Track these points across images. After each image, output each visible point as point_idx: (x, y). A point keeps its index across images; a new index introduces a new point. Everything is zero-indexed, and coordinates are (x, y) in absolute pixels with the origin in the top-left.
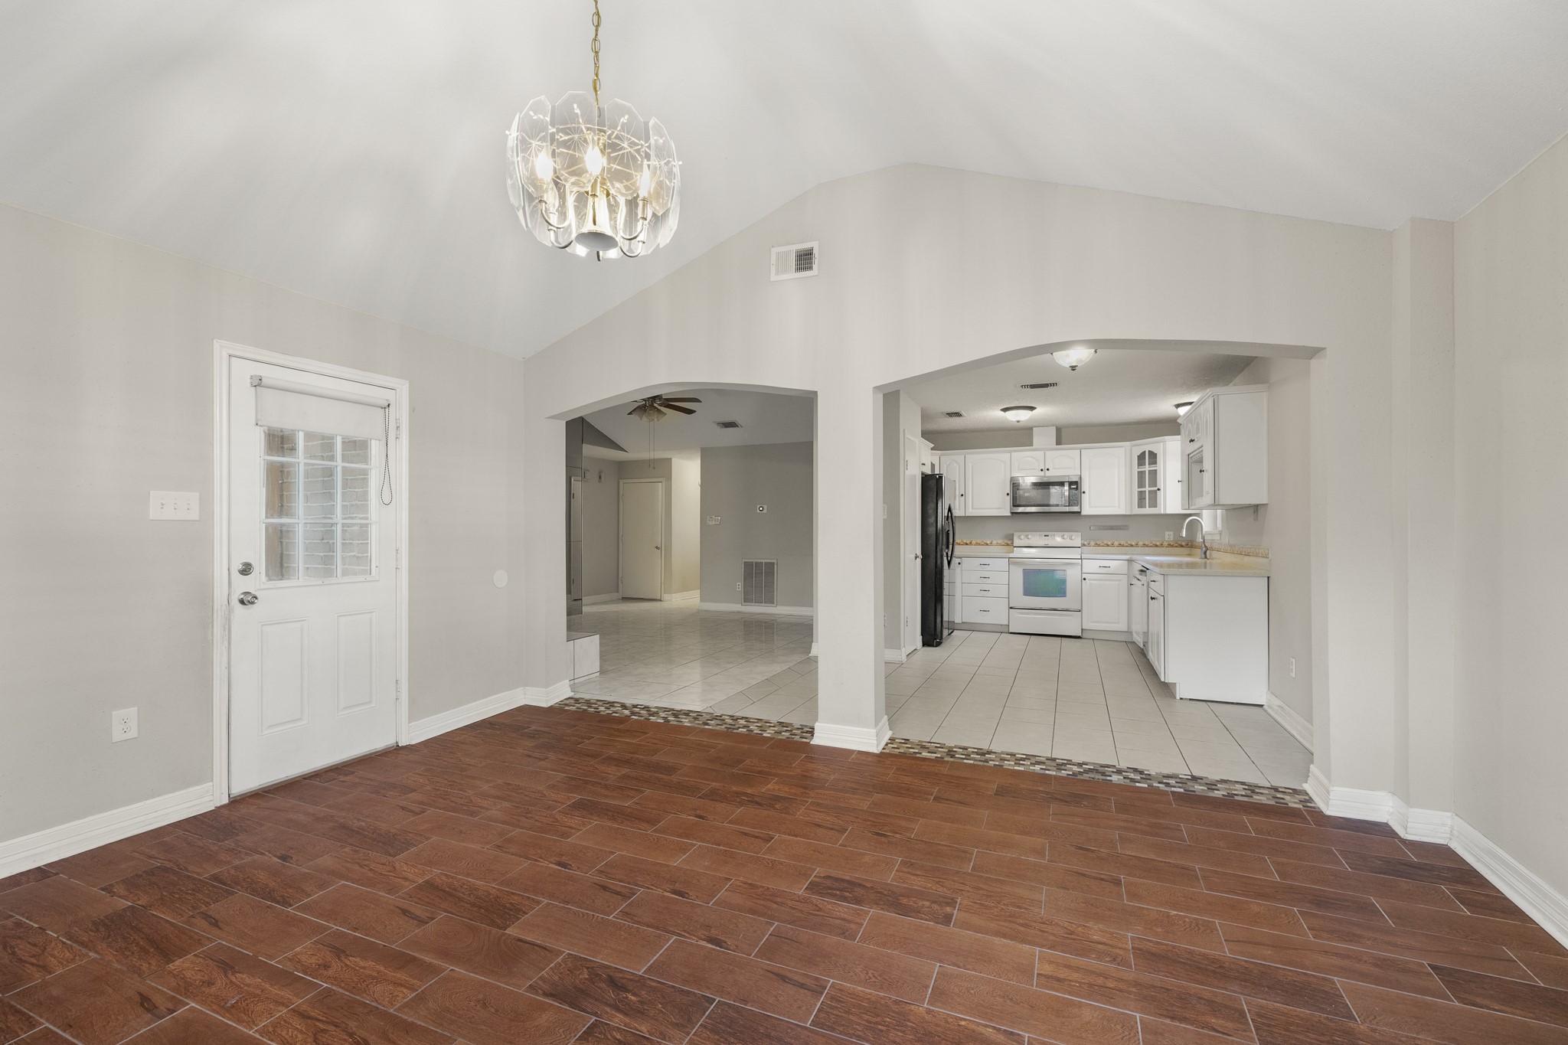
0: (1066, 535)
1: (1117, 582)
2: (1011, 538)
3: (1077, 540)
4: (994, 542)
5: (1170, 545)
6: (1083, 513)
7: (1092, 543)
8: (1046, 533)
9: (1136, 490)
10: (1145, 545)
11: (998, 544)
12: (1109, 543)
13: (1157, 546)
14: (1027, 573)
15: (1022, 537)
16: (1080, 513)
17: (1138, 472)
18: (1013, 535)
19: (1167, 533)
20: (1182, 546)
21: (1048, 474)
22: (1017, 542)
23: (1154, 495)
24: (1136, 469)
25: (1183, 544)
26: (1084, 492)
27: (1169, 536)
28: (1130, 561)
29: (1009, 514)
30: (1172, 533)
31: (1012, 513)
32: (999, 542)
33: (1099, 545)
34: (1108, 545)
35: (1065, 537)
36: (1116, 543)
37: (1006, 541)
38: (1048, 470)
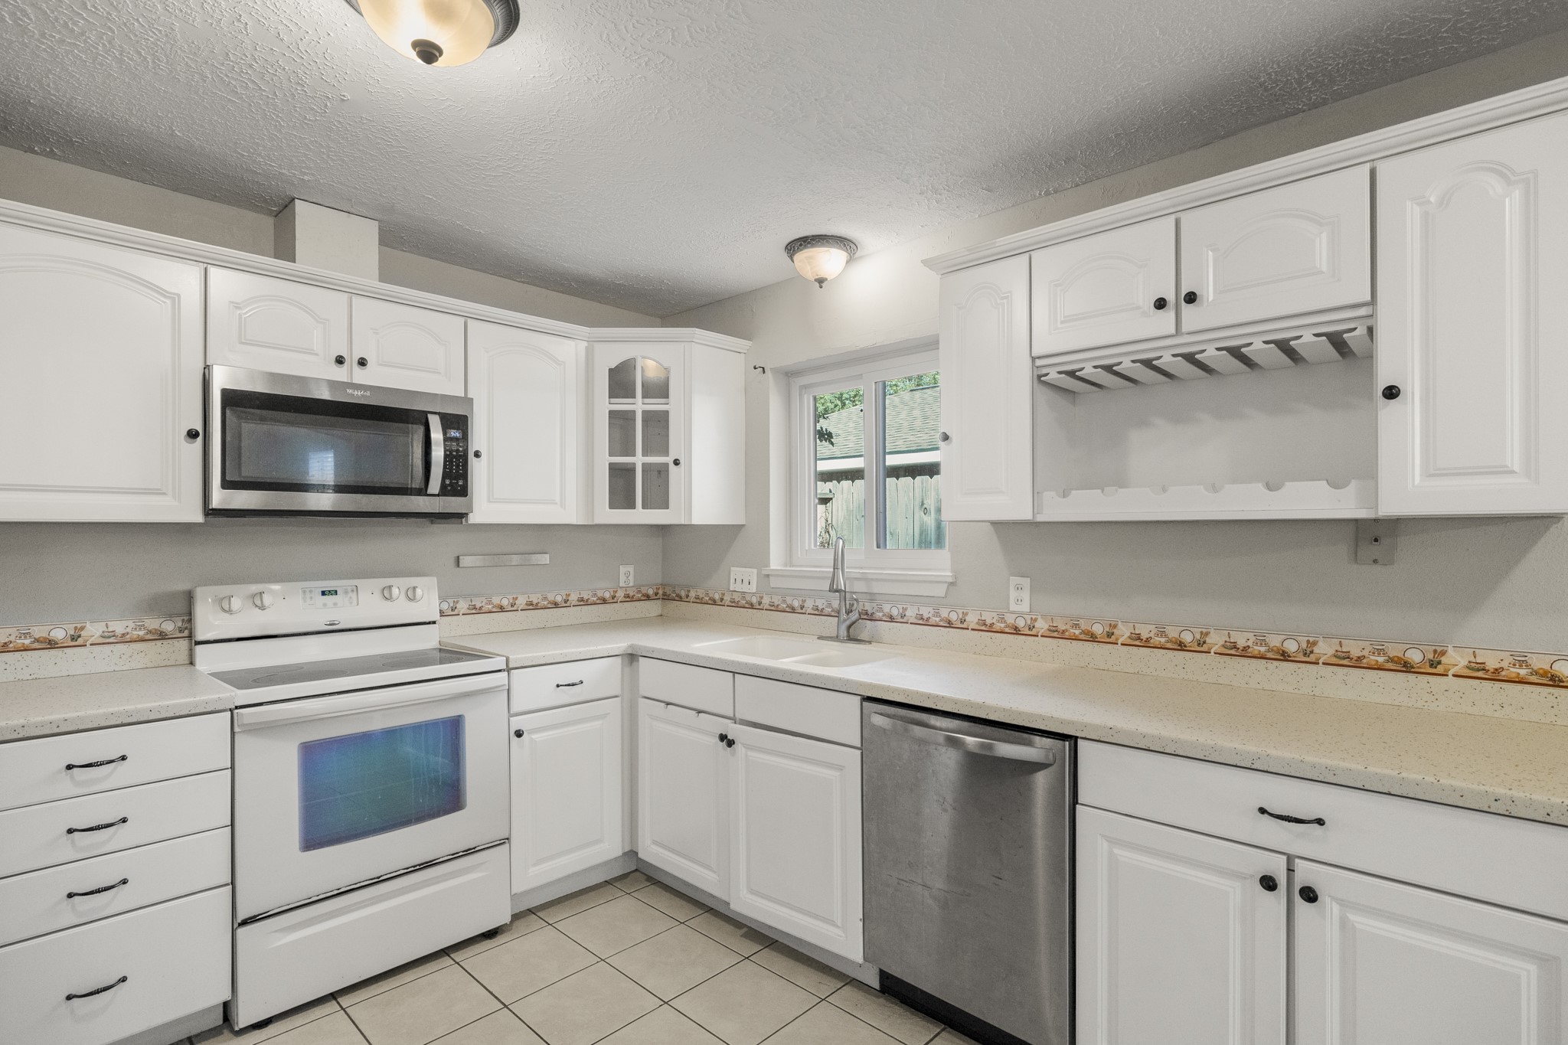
0: (399, 585)
1: (597, 724)
2: (185, 608)
3: (428, 604)
4: (93, 630)
5: (629, 598)
6: (474, 518)
7: (463, 606)
8: (328, 585)
9: (604, 460)
10: (583, 602)
11: (109, 639)
12: (505, 602)
13: (604, 601)
14: (310, 752)
15: (236, 603)
16: (461, 516)
17: (613, 414)
18: (189, 598)
19: (623, 569)
20: (648, 597)
21: (361, 376)
22: (209, 621)
23: (658, 476)
24: (604, 405)
25: (651, 592)
26: (477, 455)
27: (627, 576)
28: (632, 657)
29: (199, 518)
30: (631, 569)
31: (209, 512)
32: (119, 627)
33: (479, 611)
34: (502, 609)
35: (395, 591)
36: (521, 601)
37: (153, 623)
38: (362, 363)
